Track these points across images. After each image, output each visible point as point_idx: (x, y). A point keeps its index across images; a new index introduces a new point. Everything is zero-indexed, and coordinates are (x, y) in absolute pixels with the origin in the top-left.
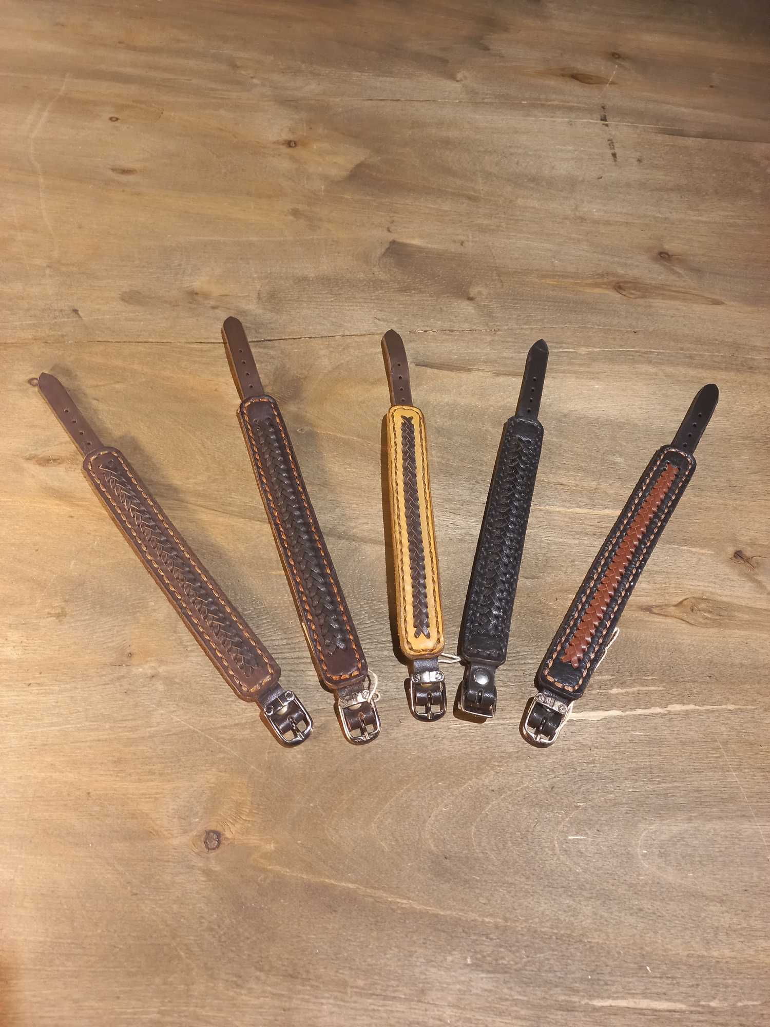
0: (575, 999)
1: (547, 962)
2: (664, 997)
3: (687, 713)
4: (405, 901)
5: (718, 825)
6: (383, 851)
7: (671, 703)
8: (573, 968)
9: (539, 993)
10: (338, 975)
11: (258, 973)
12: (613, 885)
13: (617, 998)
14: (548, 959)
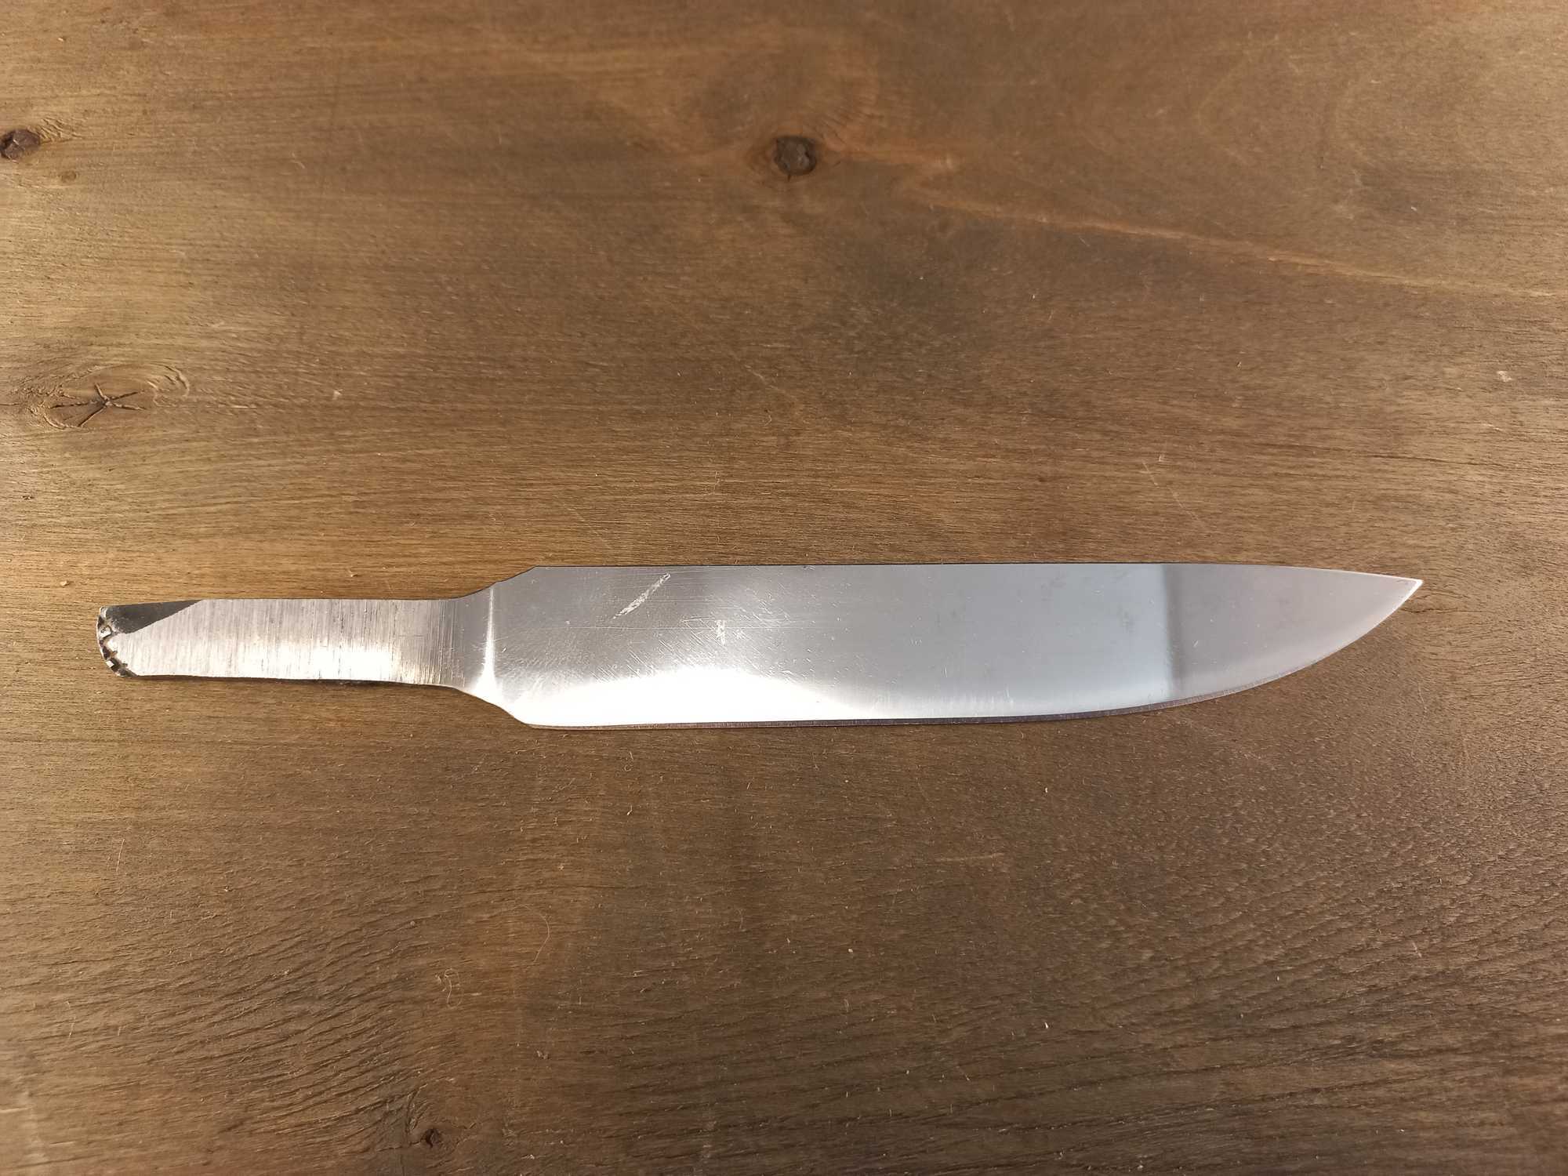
4: (1312, 262)
10: (1168, 408)
11: (959, 410)
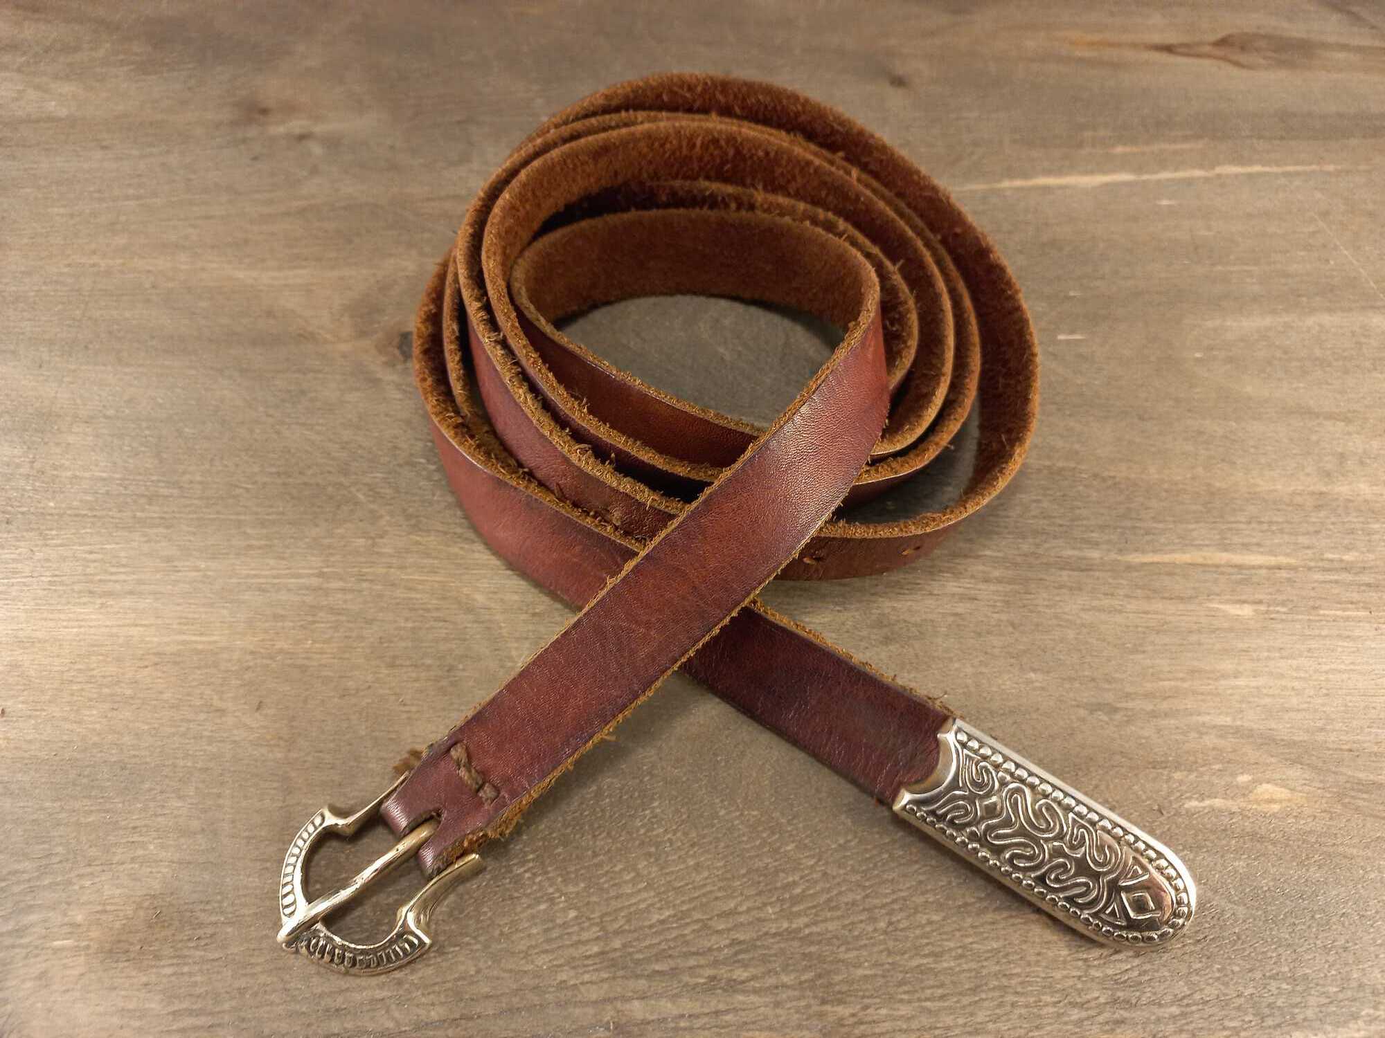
0: (1095, 554)
1: (1034, 505)
2: (1255, 548)
3: (1250, 176)
5: (1326, 319)
6: (722, 359)
7: (1219, 164)
8: (1084, 512)
9: (1025, 547)
12: (1147, 400)
13: (1173, 551)
14: (1035, 501)
